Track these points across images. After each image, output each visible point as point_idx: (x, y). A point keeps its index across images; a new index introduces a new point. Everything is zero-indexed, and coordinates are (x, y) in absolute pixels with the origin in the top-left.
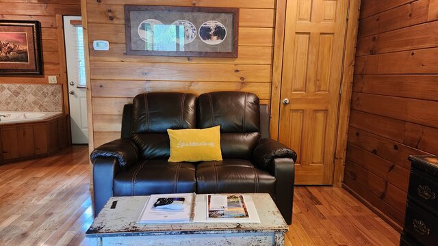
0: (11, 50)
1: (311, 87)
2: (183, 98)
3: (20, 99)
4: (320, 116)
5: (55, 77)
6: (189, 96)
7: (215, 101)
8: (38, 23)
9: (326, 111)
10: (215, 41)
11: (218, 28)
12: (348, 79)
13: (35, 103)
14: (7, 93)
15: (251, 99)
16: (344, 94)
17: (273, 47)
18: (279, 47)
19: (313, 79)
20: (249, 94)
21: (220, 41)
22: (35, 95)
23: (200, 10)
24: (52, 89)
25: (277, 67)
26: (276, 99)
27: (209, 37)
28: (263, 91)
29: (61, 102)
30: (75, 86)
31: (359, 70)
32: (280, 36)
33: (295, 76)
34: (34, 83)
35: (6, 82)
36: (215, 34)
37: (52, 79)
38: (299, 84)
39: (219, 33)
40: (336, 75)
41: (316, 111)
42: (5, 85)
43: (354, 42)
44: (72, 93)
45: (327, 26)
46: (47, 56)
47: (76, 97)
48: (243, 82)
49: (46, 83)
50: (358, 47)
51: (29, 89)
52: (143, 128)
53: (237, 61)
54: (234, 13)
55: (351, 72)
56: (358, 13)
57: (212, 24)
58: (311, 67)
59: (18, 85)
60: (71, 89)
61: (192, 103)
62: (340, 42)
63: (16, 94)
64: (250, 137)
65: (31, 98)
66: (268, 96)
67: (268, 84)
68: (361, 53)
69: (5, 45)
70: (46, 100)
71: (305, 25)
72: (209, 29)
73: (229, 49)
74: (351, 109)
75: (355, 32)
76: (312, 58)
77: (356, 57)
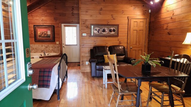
0: (45, 34)
1: (138, 44)
2: (106, 47)
3: (48, 49)
4: (140, 51)
5: (58, 42)
6: (107, 47)
7: (114, 48)
8: (54, 26)
9: (142, 50)
10: (113, 33)
11: (114, 29)
12: (147, 41)
13: (52, 50)
14: (44, 47)
15: (123, 47)
16: (146, 46)
17: (128, 34)
18: (129, 34)
19: (138, 42)
20: (122, 46)
21: (114, 33)
22: (52, 47)
23: (109, 25)
24: (57, 46)
25: (129, 39)
26: (129, 47)
27: (111, 32)
28: (125, 45)
29: (60, 50)
30: (64, 45)
31: (150, 40)
32: (129, 31)
33: (133, 41)
34: (52, 44)
35: (44, 44)
36: (113, 31)
37: (57, 43)
38: (135, 43)
39: (114, 31)
40: (144, 40)
41: (139, 50)
42: (43, 45)
43: (148, 32)
44: (63, 47)
45: (141, 28)
46: (56, 36)
47: (65, 48)
48: (120, 43)
49: (56, 44)
50: (149, 34)
51: (51, 46)
52: (96, 55)
53: (118, 38)
54: (118, 25)
55: (148, 40)
56: (149, 25)
57: (112, 29)
58: (138, 39)
59: (47, 45)
60: (63, 45)
61: (108, 49)
62: (144, 32)
63: (47, 47)
64: (123, 57)
65: (51, 49)
66: (126, 46)
67: (126, 43)
68: (150, 35)
69: (44, 33)
70: (56, 49)
71: (136, 28)
72: (111, 30)
73: (116, 35)
74: (148, 49)
75: (148, 30)
76: (138, 36)
77: (149, 36)
